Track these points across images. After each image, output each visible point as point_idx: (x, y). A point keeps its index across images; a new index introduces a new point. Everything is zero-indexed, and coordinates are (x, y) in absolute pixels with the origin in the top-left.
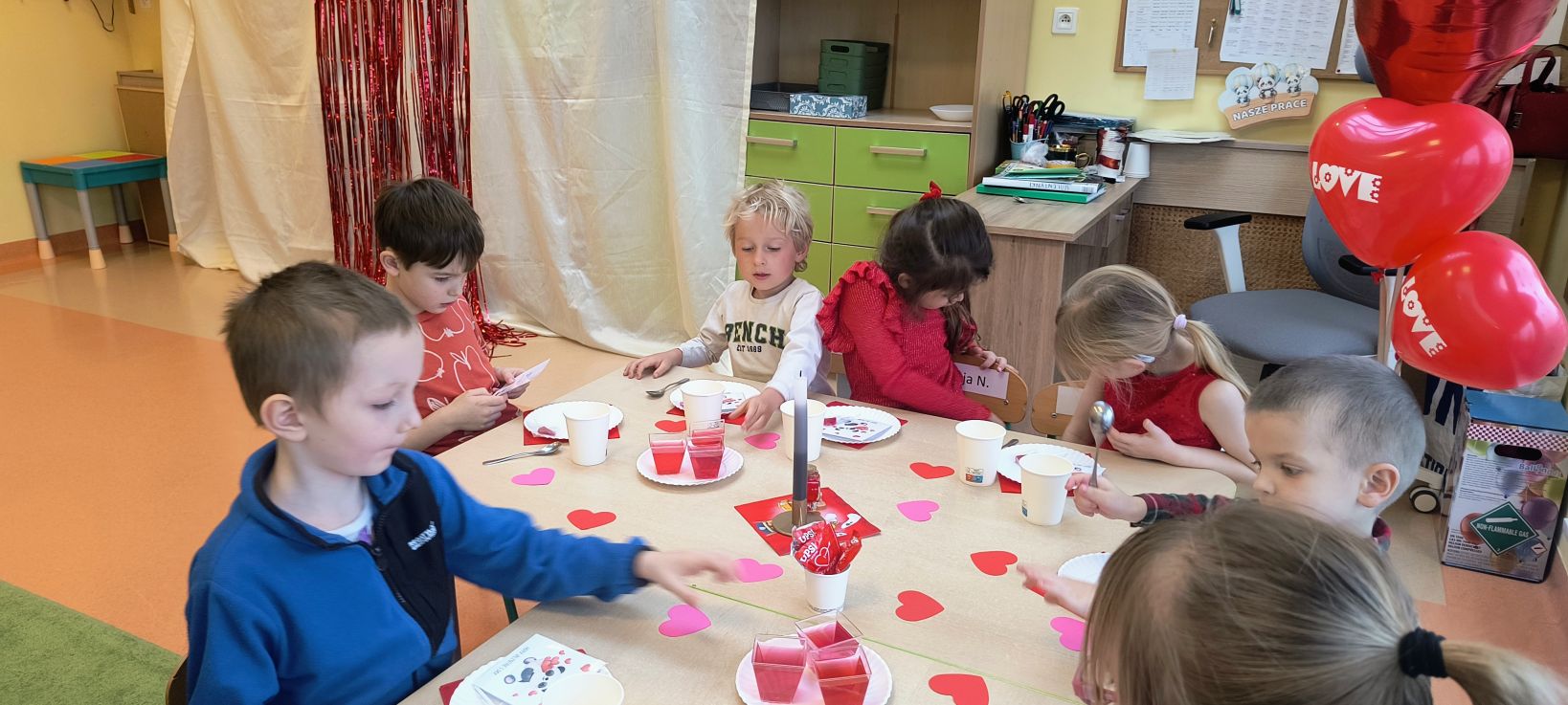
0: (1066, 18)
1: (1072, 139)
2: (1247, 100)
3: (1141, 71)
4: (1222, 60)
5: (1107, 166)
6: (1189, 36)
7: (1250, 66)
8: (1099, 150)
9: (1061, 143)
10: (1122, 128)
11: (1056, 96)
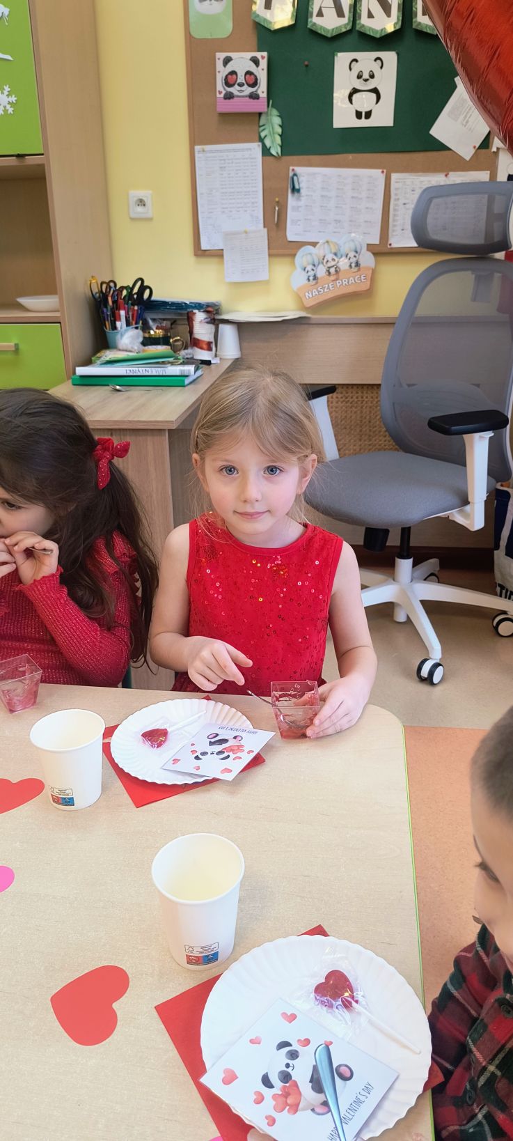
0: (141, 202)
1: (164, 324)
2: (315, 278)
3: (219, 254)
4: (289, 239)
5: (202, 348)
6: (257, 217)
7: (314, 244)
8: (191, 332)
9: (154, 329)
10: (210, 309)
11: (142, 280)
